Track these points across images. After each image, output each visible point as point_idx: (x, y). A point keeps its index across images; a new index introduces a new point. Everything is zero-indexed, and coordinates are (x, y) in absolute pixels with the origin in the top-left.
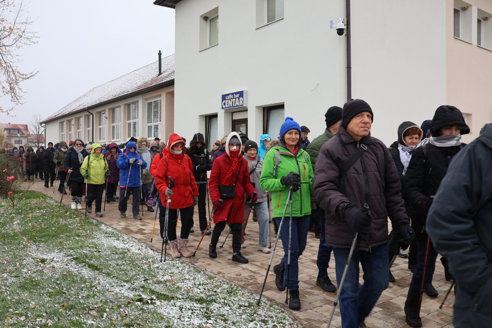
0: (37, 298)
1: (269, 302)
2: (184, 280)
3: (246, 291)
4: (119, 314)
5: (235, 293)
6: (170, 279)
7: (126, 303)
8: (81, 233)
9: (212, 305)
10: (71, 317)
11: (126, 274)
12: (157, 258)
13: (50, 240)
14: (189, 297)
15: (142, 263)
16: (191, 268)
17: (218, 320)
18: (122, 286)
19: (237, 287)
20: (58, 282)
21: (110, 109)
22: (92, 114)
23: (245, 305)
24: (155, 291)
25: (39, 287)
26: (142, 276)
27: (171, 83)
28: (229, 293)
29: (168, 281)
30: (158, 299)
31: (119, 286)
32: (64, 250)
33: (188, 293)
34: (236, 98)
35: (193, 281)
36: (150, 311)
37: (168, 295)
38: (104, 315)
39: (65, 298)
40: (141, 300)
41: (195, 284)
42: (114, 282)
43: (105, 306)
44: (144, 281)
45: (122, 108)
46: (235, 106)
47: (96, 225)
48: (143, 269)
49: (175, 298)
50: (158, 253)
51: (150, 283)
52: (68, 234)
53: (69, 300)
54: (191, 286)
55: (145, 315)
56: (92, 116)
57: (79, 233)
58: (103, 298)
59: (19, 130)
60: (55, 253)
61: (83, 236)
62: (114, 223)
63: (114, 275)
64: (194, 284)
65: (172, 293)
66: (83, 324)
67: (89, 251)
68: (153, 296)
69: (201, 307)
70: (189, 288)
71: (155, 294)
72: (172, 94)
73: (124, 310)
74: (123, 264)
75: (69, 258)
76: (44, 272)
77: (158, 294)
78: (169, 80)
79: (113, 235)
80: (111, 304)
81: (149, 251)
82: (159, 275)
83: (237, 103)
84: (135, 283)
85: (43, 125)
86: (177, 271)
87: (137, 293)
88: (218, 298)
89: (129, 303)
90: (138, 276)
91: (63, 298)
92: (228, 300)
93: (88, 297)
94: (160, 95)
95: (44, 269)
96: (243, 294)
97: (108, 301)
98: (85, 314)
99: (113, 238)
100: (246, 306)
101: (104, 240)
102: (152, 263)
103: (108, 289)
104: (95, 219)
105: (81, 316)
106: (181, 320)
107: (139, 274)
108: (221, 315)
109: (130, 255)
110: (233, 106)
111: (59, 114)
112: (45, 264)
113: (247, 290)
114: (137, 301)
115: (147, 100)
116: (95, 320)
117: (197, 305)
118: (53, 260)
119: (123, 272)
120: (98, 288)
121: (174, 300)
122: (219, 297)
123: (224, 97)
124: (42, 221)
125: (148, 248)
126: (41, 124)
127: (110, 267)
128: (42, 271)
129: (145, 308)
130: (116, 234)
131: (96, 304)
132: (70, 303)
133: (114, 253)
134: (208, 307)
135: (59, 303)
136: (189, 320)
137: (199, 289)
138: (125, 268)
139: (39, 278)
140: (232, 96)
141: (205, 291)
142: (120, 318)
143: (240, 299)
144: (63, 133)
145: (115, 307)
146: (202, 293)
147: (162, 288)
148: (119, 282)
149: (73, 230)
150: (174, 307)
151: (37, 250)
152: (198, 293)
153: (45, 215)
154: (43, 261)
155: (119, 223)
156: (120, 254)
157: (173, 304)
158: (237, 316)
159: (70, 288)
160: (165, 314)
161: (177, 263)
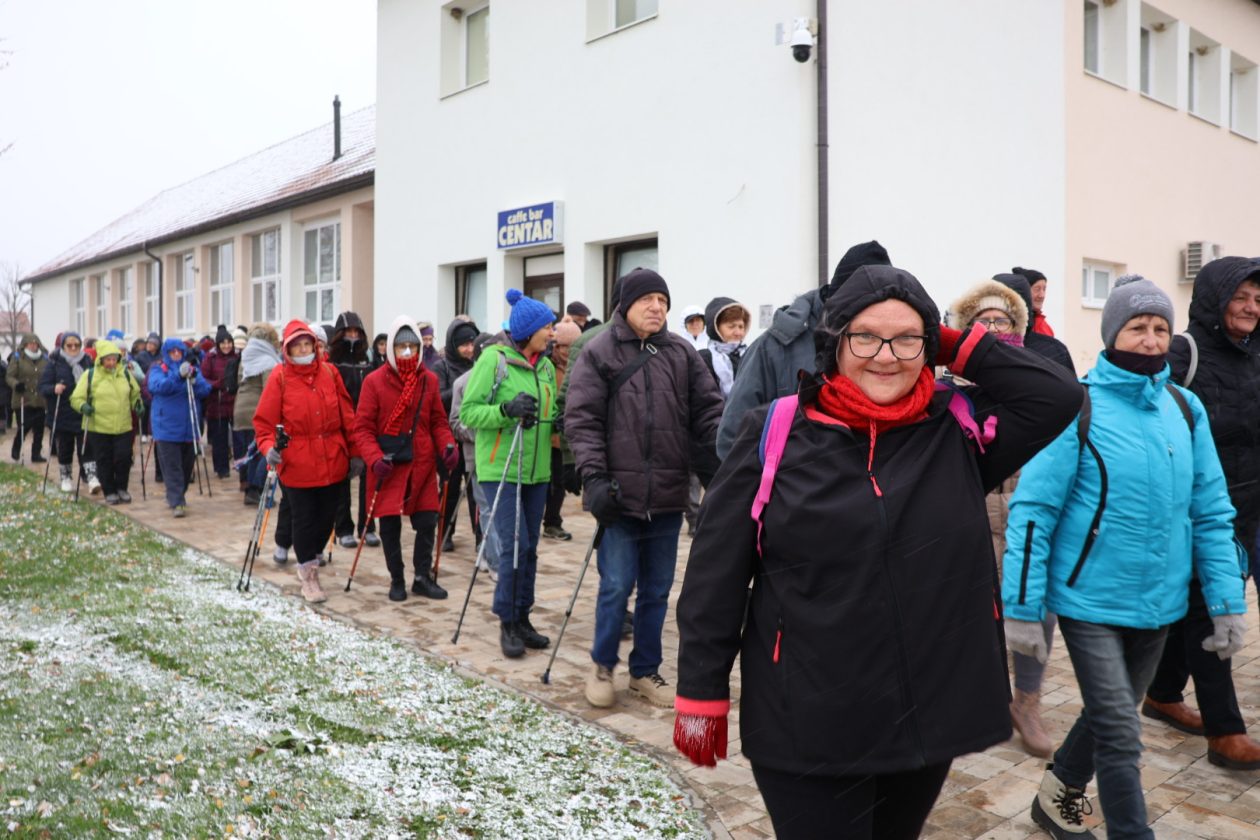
0: (11, 747)
1: (620, 744)
2: (402, 689)
3: (561, 717)
4: (233, 781)
5: (533, 720)
6: (366, 688)
7: (251, 754)
8: (132, 574)
9: (474, 754)
10: (105, 793)
11: (251, 678)
12: (330, 636)
13: (48, 592)
14: (413, 735)
15: (292, 649)
16: (418, 659)
17: (489, 792)
18: (239, 709)
19: (538, 707)
20: (69, 702)
21: (205, 247)
22: (158, 259)
23: (559, 752)
24: (326, 719)
25: (16, 716)
26: (293, 681)
27: (366, 181)
28: (517, 722)
29: (360, 693)
30: (334, 741)
31: (232, 708)
32: (86, 617)
33: (411, 723)
34: (534, 221)
35: (424, 693)
36: (314, 771)
37: (358, 730)
38: (191, 784)
39: (87, 743)
40: (288, 744)
41: (429, 701)
42: (218, 698)
43: (195, 761)
44: (297, 694)
45: (238, 245)
46: (531, 242)
47: (172, 551)
48: (293, 663)
49: (379, 738)
50: (333, 623)
51: (313, 700)
52: (95, 576)
53: (99, 747)
54: (418, 704)
55: (300, 783)
56: (157, 264)
57: (126, 571)
58: (189, 740)
60: (62, 626)
61: (135, 580)
62: (219, 544)
63: (217, 681)
64: (425, 700)
65: (371, 725)
66: (137, 809)
67: (154, 618)
68: (320, 734)
69: (444, 760)
70: (414, 711)
71: (325, 727)
72: (368, 209)
73: (244, 772)
74: (242, 652)
75: (100, 638)
76: (29, 677)
77: (334, 729)
78: (361, 171)
79: (217, 578)
80: (210, 756)
81: (310, 617)
82: (336, 679)
83: (537, 234)
84: (275, 702)
85: (27, 287)
86: (382, 668)
87: (279, 727)
88: (490, 736)
89: (259, 752)
90: (281, 683)
91: (83, 743)
92: (515, 739)
93: (150, 739)
94: (337, 213)
95: (30, 669)
96: (553, 723)
97: (204, 748)
98: (142, 784)
99: (216, 585)
100: (561, 755)
101: (191, 590)
102: (317, 649)
103: (203, 718)
104: (169, 536)
105: (131, 789)
106: (393, 793)
107: (283, 677)
108: (496, 779)
109: (261, 627)
110: (525, 243)
111: (68, 260)
112: (33, 655)
113: (563, 712)
114: (278, 747)
115: (302, 223)
116: (167, 798)
117: (435, 755)
118: (54, 645)
119: (243, 673)
120: (177, 716)
121: (375, 741)
122: (492, 733)
123: (503, 219)
124: (26, 542)
125: (307, 608)
126: (21, 284)
127: (208, 660)
128: (24, 675)
129: (301, 766)
130: (224, 574)
131: (173, 756)
132: (102, 755)
133: (219, 622)
134: (463, 757)
135: (71, 758)
136: (415, 792)
137: (441, 713)
138: (248, 661)
139: (18, 692)
140: (525, 215)
141: (456, 717)
142: (234, 792)
143: (546, 737)
144: (81, 310)
145: (222, 765)
146: (447, 722)
147: (344, 713)
148: (232, 699)
149: (108, 566)
150: (377, 760)
151: (12, 618)
152: (439, 725)
153: (34, 527)
154: (28, 647)
155: (233, 546)
156: (235, 625)
157: (373, 753)
158: (537, 780)
159: (102, 716)
160: (352, 778)
161: (382, 648)
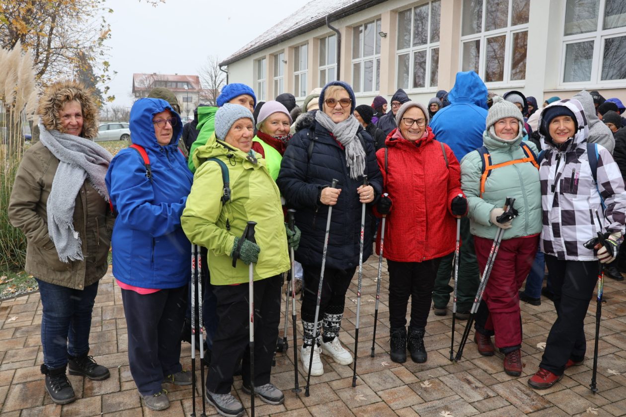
59: (188, 83)
85: (224, 67)
126: (221, 66)
144: (261, 80)
